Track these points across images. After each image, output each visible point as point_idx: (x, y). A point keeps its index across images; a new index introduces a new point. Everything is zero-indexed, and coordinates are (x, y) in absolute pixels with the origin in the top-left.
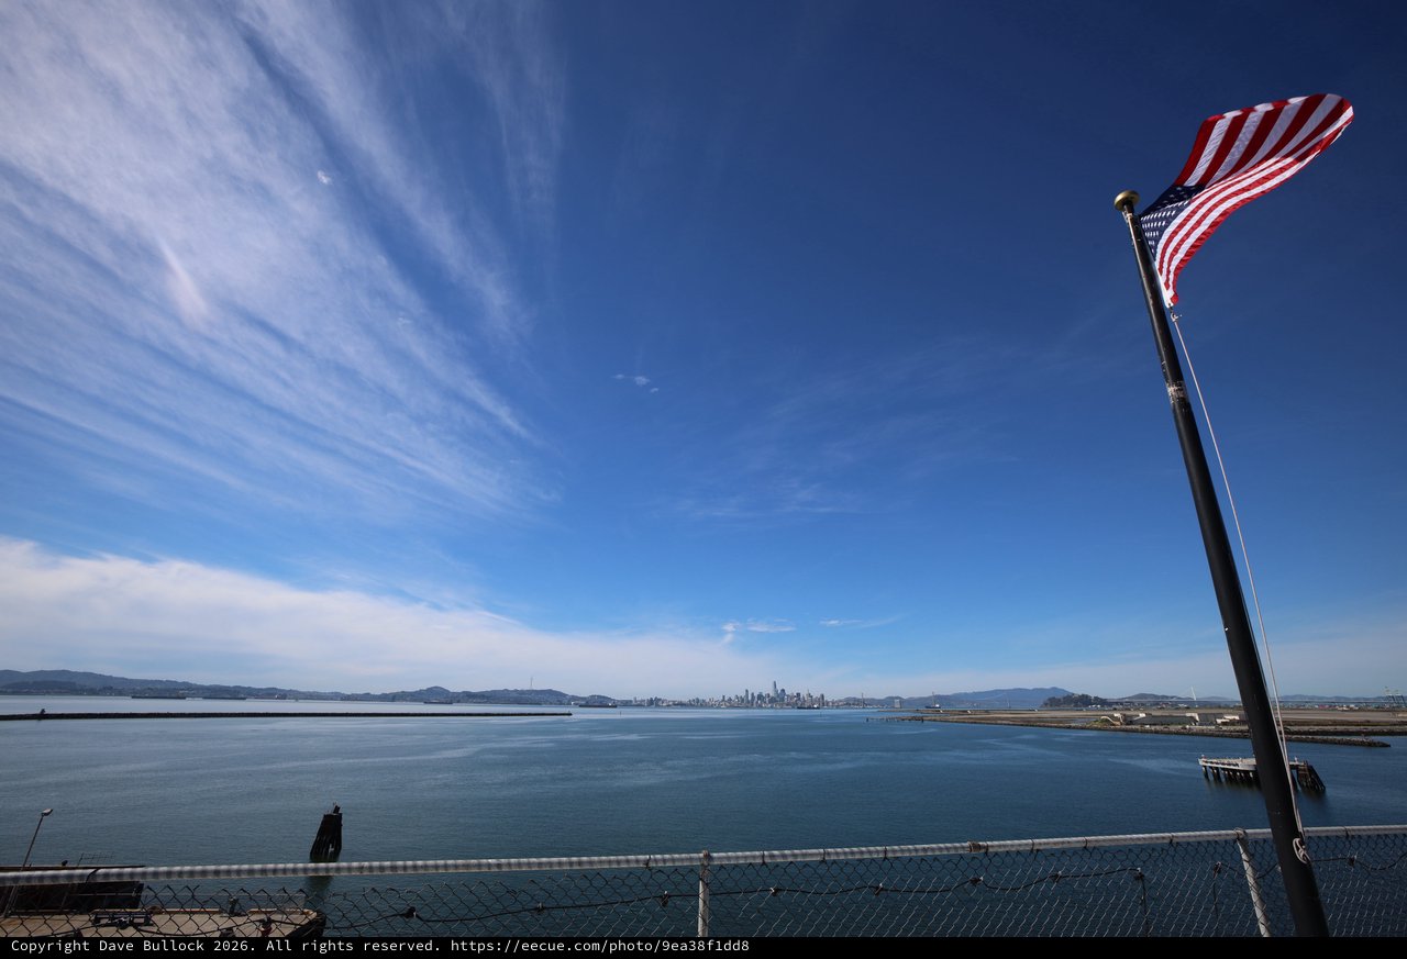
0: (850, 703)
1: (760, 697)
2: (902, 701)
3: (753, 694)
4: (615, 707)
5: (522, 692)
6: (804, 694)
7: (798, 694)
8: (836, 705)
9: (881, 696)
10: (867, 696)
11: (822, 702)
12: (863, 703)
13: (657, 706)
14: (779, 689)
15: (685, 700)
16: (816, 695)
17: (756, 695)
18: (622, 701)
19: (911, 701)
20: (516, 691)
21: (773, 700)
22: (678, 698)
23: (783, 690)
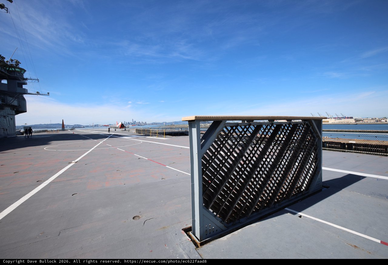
0: (152, 124)
1: (129, 123)
2: (166, 123)
3: (126, 123)
4: (84, 127)
5: (48, 125)
6: (141, 122)
7: (139, 122)
8: (149, 124)
9: (161, 122)
10: (157, 122)
11: (146, 124)
12: (156, 124)
13: (97, 126)
14: (134, 121)
15: (107, 125)
16: (144, 122)
17: (127, 123)
18: (86, 126)
19: (169, 123)
20: (45, 124)
21: (132, 124)
22: (104, 125)
23: (135, 121)
